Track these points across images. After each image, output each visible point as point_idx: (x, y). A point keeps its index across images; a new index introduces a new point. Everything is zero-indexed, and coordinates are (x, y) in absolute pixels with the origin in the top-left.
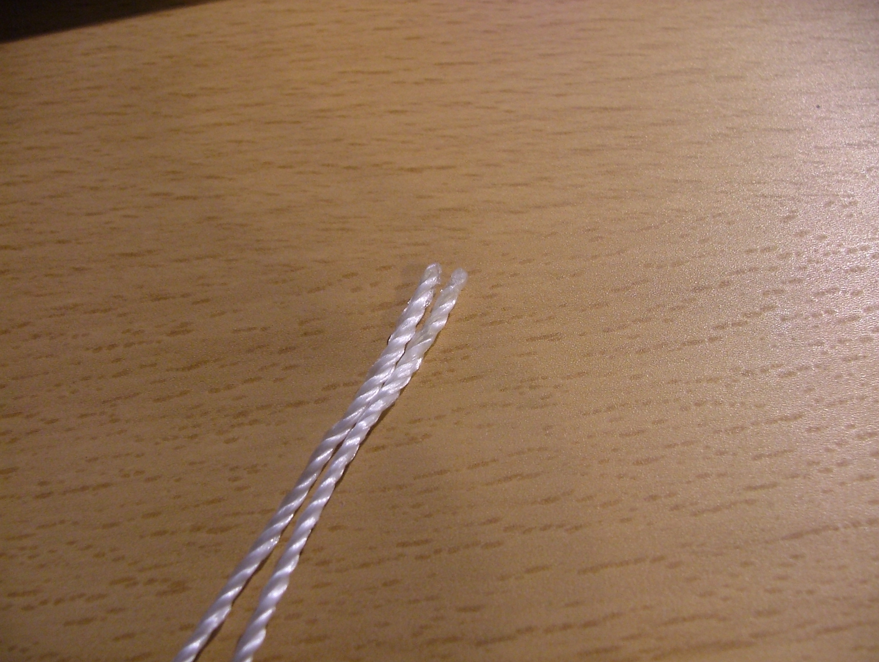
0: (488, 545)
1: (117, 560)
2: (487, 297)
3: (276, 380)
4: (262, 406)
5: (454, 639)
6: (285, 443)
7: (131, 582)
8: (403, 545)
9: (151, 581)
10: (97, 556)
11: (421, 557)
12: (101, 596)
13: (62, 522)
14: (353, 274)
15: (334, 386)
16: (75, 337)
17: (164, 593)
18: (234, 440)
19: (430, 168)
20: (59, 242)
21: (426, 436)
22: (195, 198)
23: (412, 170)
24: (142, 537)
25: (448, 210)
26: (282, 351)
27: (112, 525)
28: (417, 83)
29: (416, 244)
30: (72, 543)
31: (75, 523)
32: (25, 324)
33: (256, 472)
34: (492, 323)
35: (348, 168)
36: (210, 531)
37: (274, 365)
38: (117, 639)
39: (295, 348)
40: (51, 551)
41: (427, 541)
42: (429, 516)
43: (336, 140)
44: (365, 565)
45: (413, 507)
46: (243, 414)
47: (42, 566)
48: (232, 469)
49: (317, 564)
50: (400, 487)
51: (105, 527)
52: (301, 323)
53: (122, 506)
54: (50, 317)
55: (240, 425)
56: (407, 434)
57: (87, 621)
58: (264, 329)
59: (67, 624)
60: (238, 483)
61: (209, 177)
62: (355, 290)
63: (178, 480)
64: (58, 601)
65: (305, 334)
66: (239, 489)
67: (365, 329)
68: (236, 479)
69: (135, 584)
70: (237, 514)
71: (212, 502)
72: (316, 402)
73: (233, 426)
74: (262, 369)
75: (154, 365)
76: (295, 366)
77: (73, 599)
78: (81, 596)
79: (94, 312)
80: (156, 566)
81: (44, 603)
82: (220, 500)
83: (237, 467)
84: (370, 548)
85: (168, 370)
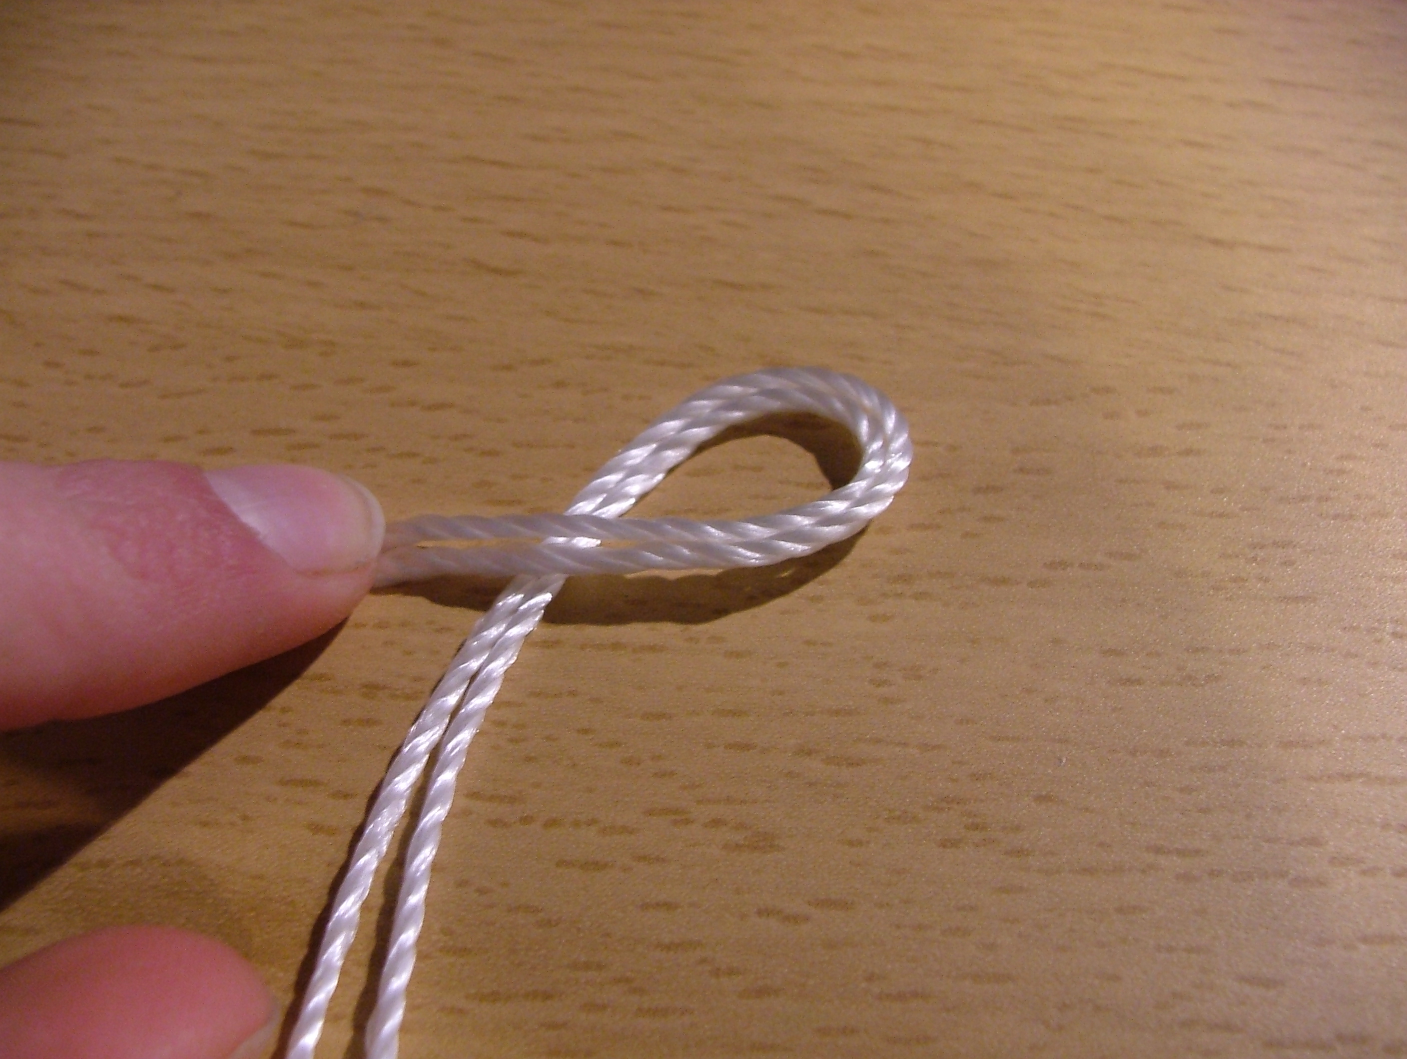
0: (1299, 882)
1: (661, 775)
2: (1331, 472)
3: (966, 535)
4: (939, 573)
5: (1228, 1027)
6: (973, 642)
7: (679, 816)
8: (1158, 850)
9: (716, 823)
10: (628, 762)
11: (1186, 877)
12: (626, 830)
13: (573, 693)
14: (1108, 390)
15: (1063, 565)
16: (626, 397)
17: (738, 847)
18: (886, 618)
19: (1246, 244)
20: (614, 243)
21: (1210, 678)
22: (847, 216)
23: (1216, 242)
24: (709, 746)
25: (1276, 318)
26: (978, 490)
27: (660, 716)
28: (1231, 105)
29: (1216, 363)
30: (586, 731)
31: (596, 700)
32: (542, 362)
33: (919, 678)
34: (1336, 517)
35: (1109, 218)
36: (829, 760)
37: (962, 509)
38: (645, 907)
39: (1002, 490)
40: (548, 738)
41: (1197, 852)
42: (1205, 811)
43: (1091, 171)
44: (1088, 871)
45: (1182, 790)
46: (905, 579)
47: (529, 759)
48: (878, 666)
49: (1006, 853)
50: (1162, 753)
51: (646, 716)
52: (1016, 451)
53: (680, 688)
54: (587, 357)
55: (900, 595)
56: (1180, 669)
57: (598, 866)
58: (952, 448)
59: (561, 863)
60: (884, 690)
61: (874, 188)
62: (1110, 415)
63: (781, 665)
64: (551, 823)
65: (1021, 470)
66: (887, 701)
67: (1121, 481)
68: (880, 684)
69: (688, 822)
70: (878, 741)
71: (837, 712)
72: (1031, 584)
73: (884, 595)
74: (942, 512)
75: (759, 469)
76: (1000, 519)
77: (576, 824)
78: (592, 822)
79: (662, 364)
80: (729, 800)
81: (526, 820)
82: (849, 713)
83: (885, 664)
84: (1101, 844)
85: (781, 482)
